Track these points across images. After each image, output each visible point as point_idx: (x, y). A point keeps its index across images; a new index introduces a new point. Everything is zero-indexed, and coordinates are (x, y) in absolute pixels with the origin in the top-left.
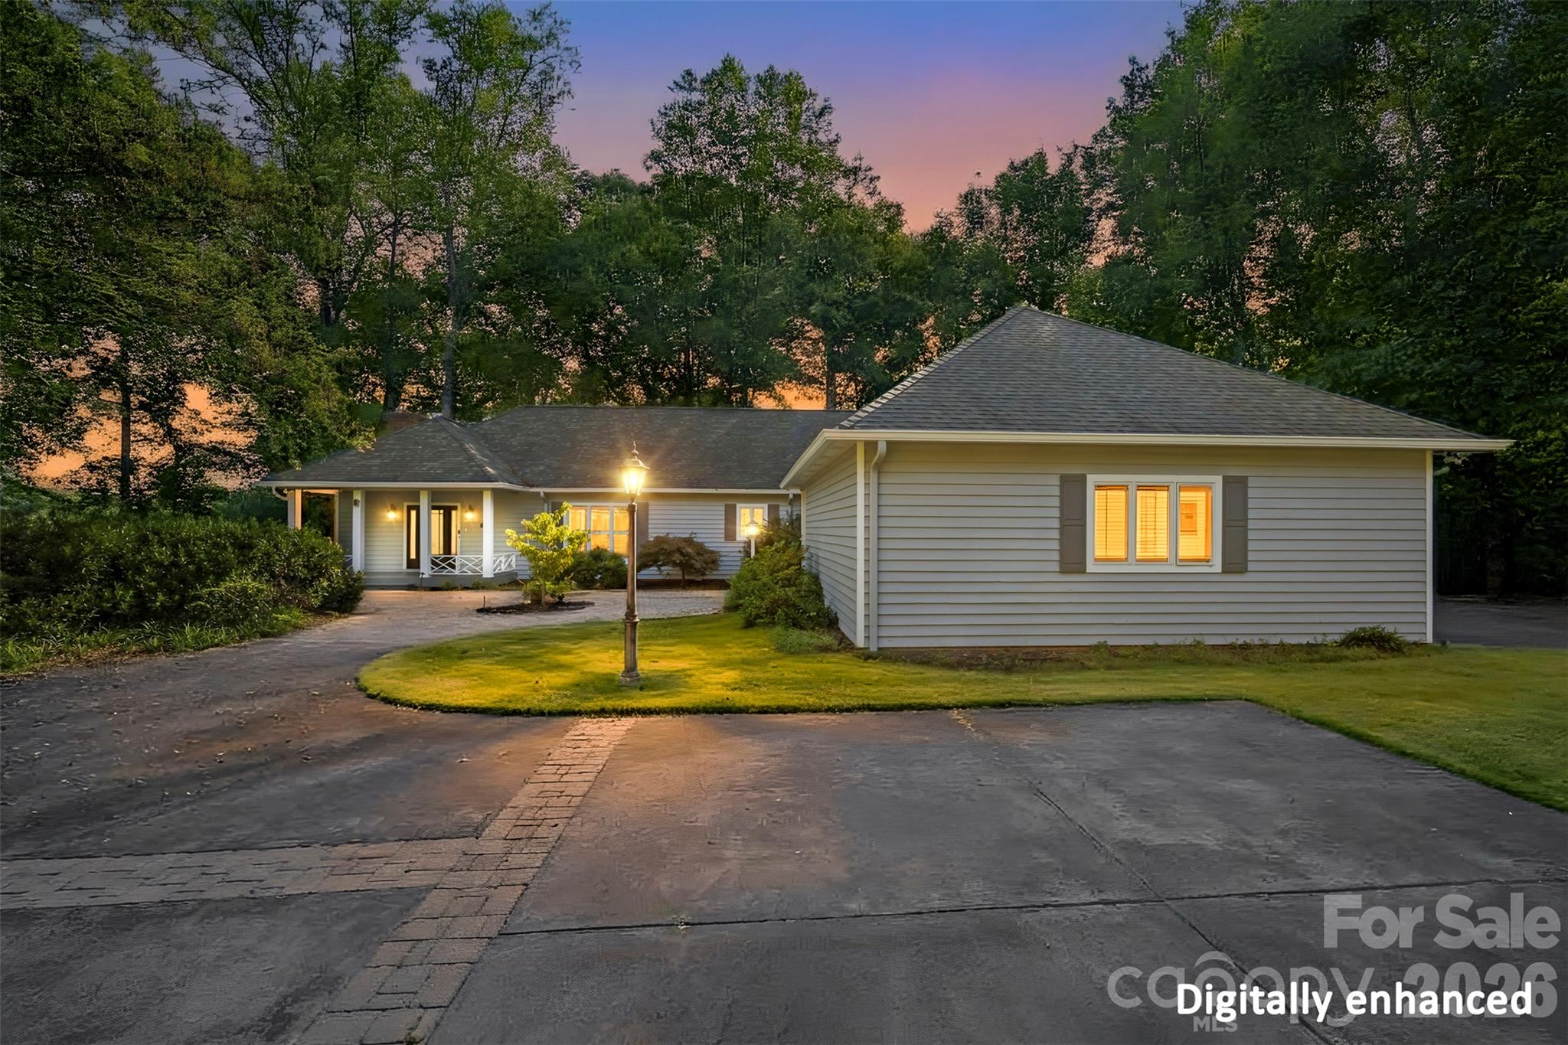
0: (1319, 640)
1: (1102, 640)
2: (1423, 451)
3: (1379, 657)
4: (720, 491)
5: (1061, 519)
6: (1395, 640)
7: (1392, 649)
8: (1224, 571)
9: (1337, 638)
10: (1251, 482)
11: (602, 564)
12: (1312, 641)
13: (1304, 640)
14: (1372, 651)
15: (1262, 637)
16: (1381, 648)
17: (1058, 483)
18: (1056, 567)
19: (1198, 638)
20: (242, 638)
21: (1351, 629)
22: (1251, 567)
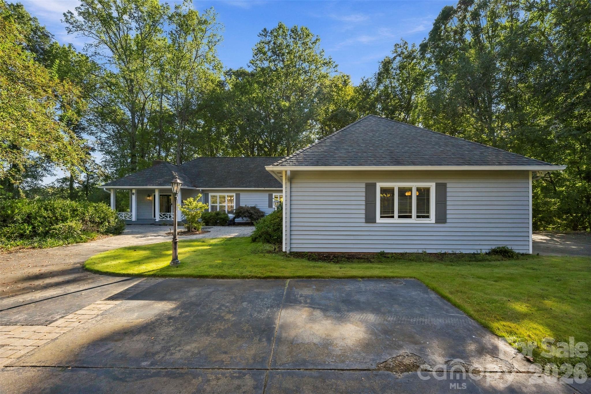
0: (479, 252)
1: (382, 250)
2: (528, 171)
3: (502, 260)
4: (266, 189)
5: (366, 201)
6: (512, 252)
7: (509, 257)
8: (436, 223)
9: (488, 251)
10: (448, 185)
11: (219, 216)
12: (476, 252)
13: (472, 252)
14: (500, 257)
15: (453, 250)
16: (504, 256)
17: (364, 186)
18: (364, 220)
19: (424, 250)
20: (69, 243)
21: (493, 247)
22: (448, 221)
